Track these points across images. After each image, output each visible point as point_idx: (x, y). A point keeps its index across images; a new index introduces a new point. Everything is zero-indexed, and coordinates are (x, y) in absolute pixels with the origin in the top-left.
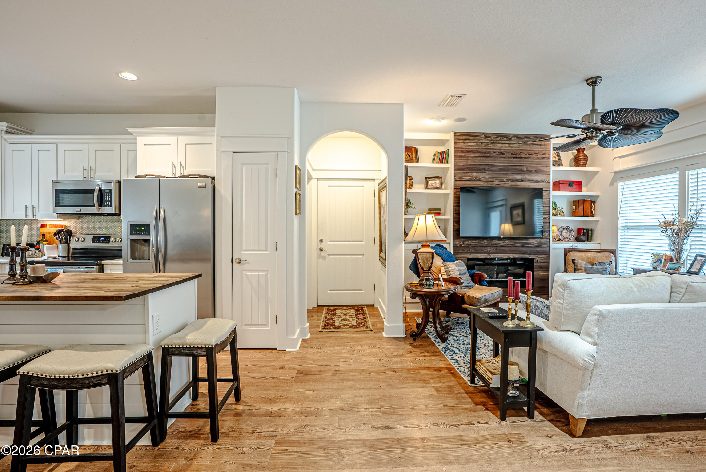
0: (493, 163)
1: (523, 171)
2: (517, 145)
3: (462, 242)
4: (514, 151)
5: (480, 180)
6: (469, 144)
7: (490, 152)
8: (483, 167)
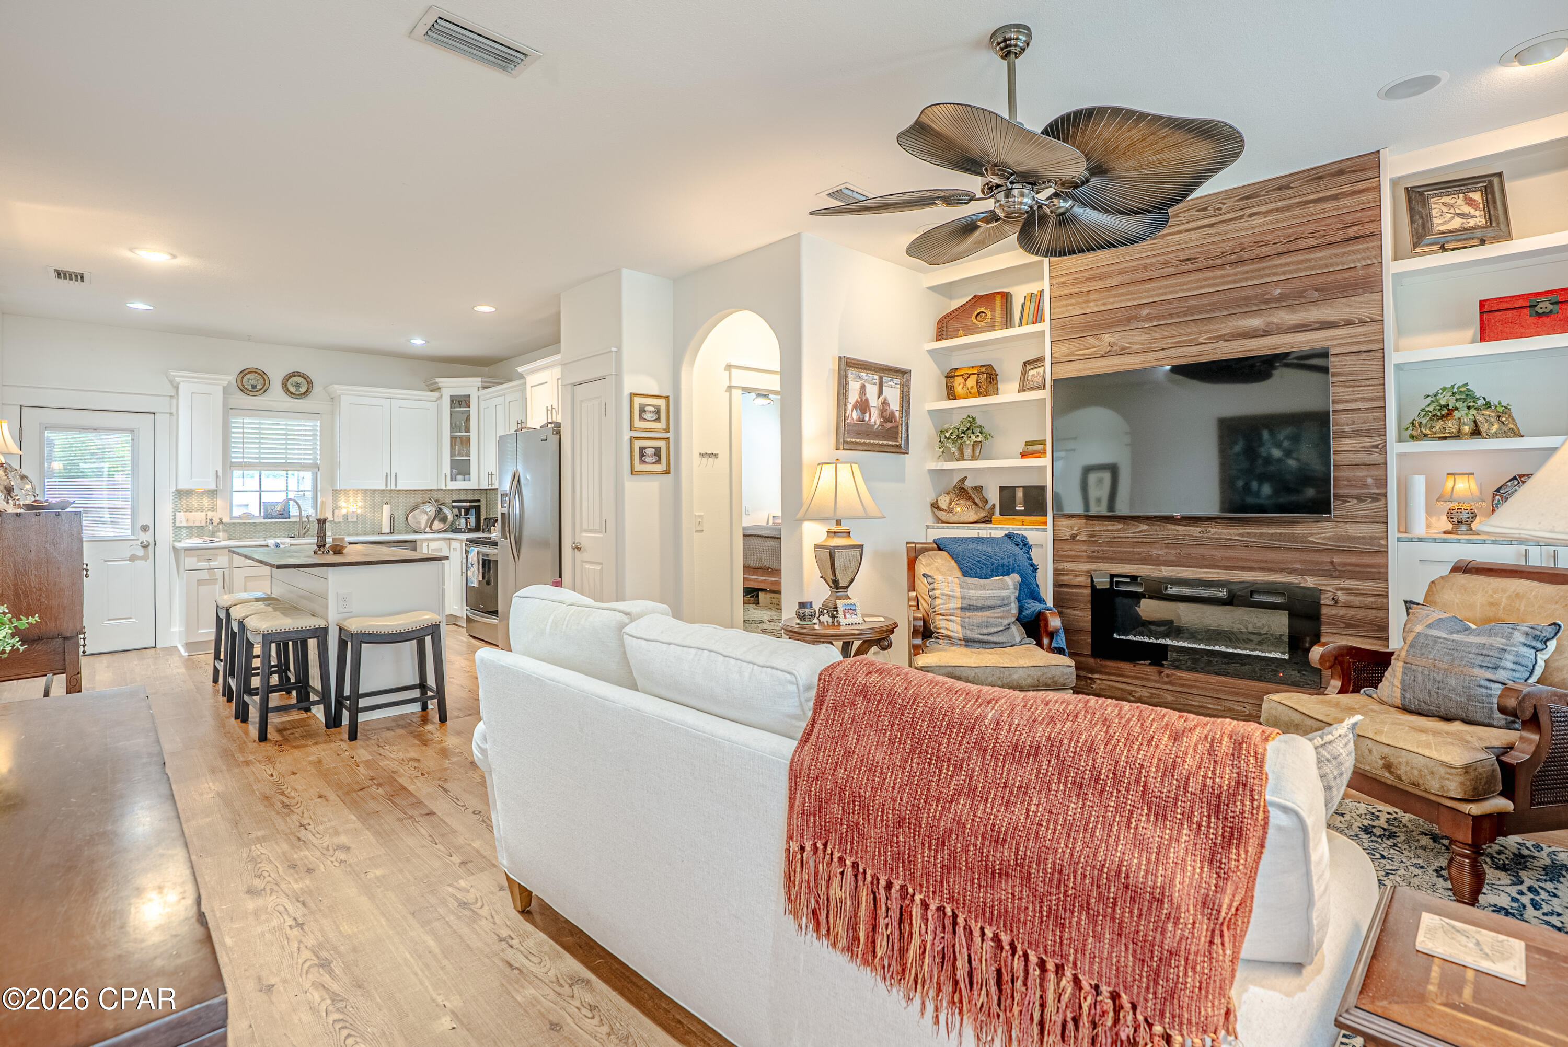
0: (1161, 294)
1: (1269, 301)
2: (1244, 223)
3: (1076, 528)
5: (1123, 352)
7: (1152, 265)
8: (1133, 313)
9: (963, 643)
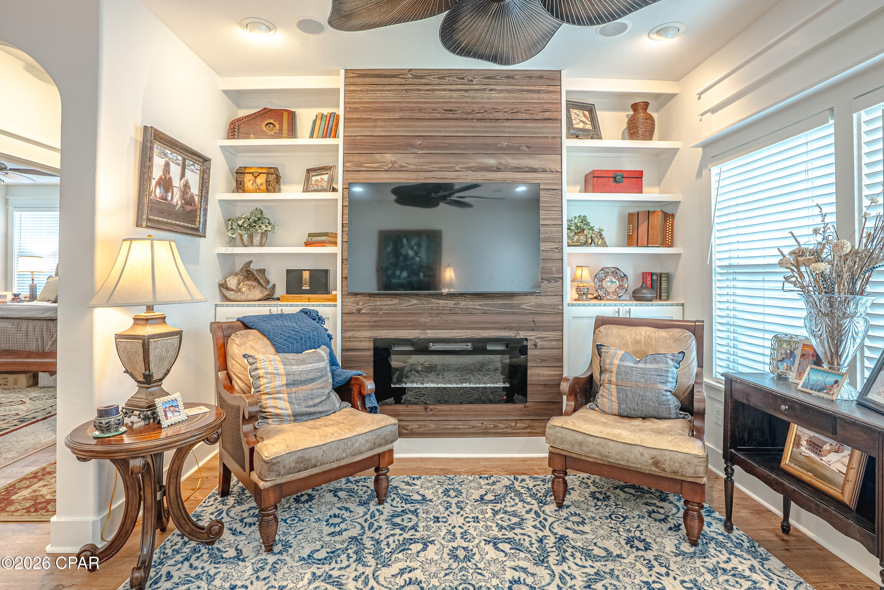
0: (431, 131)
1: (501, 149)
2: (486, 94)
3: (361, 304)
4: (480, 106)
5: (401, 169)
6: (379, 94)
7: (425, 109)
8: (410, 141)
9: (293, 418)
